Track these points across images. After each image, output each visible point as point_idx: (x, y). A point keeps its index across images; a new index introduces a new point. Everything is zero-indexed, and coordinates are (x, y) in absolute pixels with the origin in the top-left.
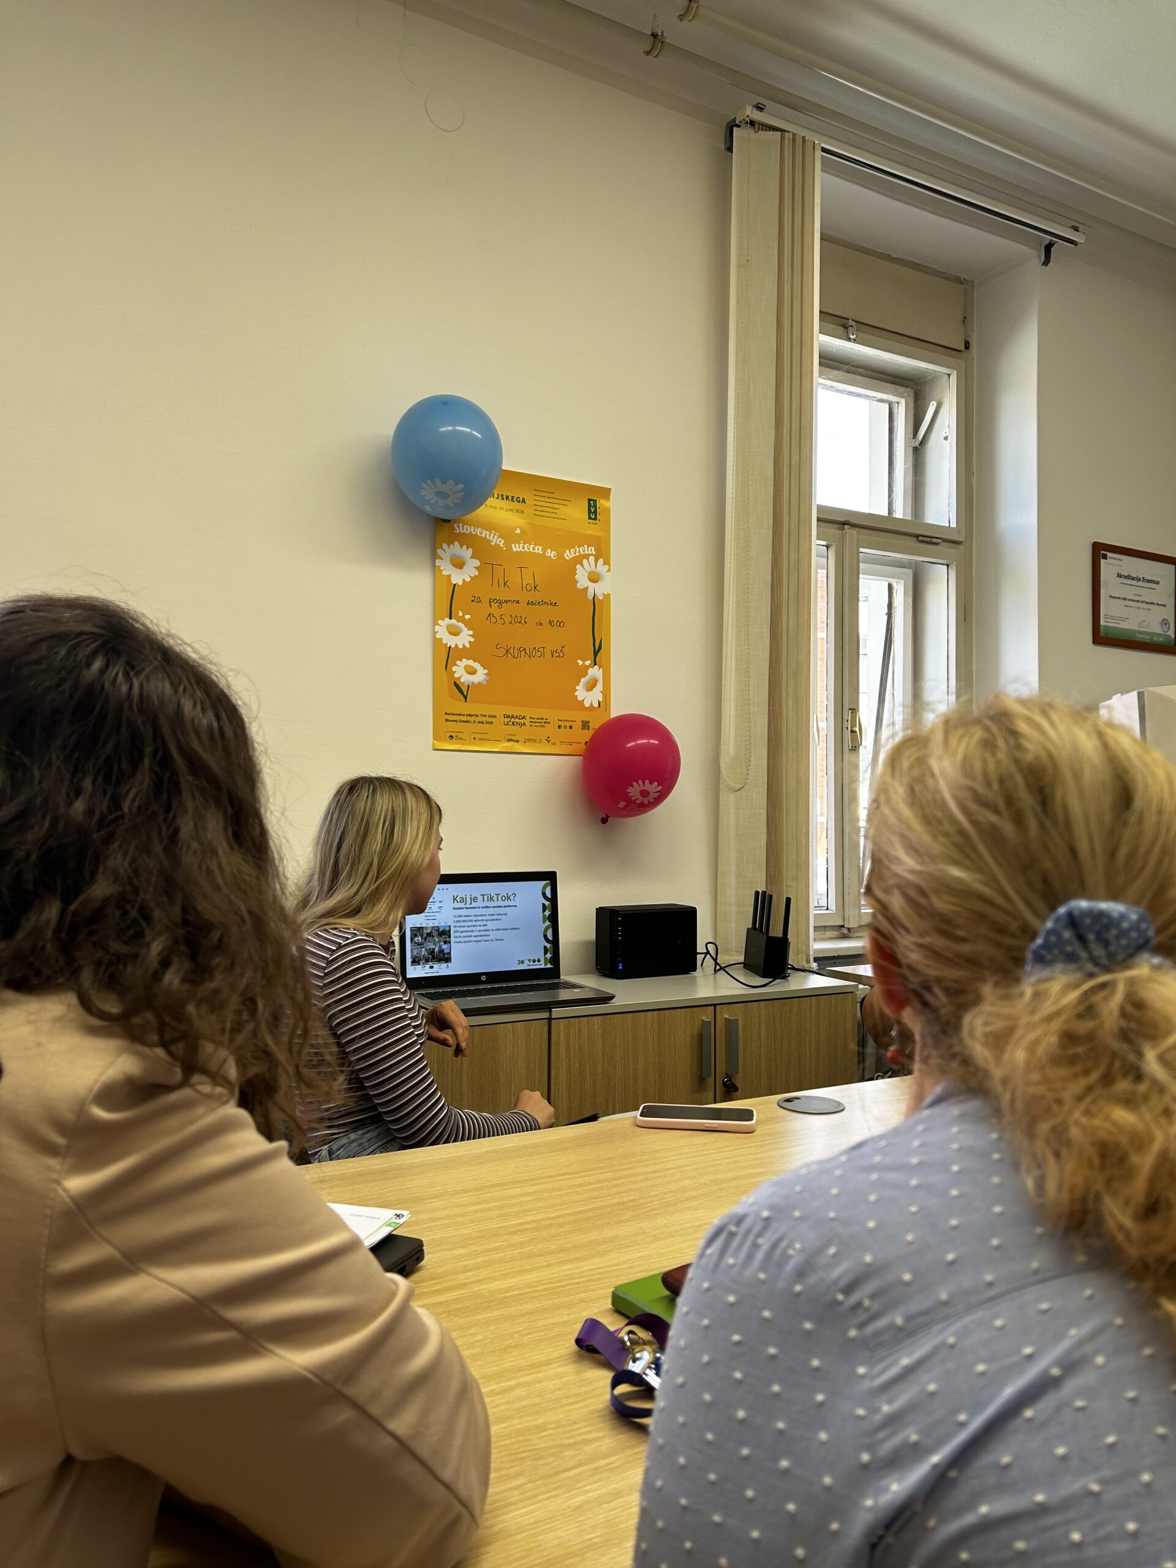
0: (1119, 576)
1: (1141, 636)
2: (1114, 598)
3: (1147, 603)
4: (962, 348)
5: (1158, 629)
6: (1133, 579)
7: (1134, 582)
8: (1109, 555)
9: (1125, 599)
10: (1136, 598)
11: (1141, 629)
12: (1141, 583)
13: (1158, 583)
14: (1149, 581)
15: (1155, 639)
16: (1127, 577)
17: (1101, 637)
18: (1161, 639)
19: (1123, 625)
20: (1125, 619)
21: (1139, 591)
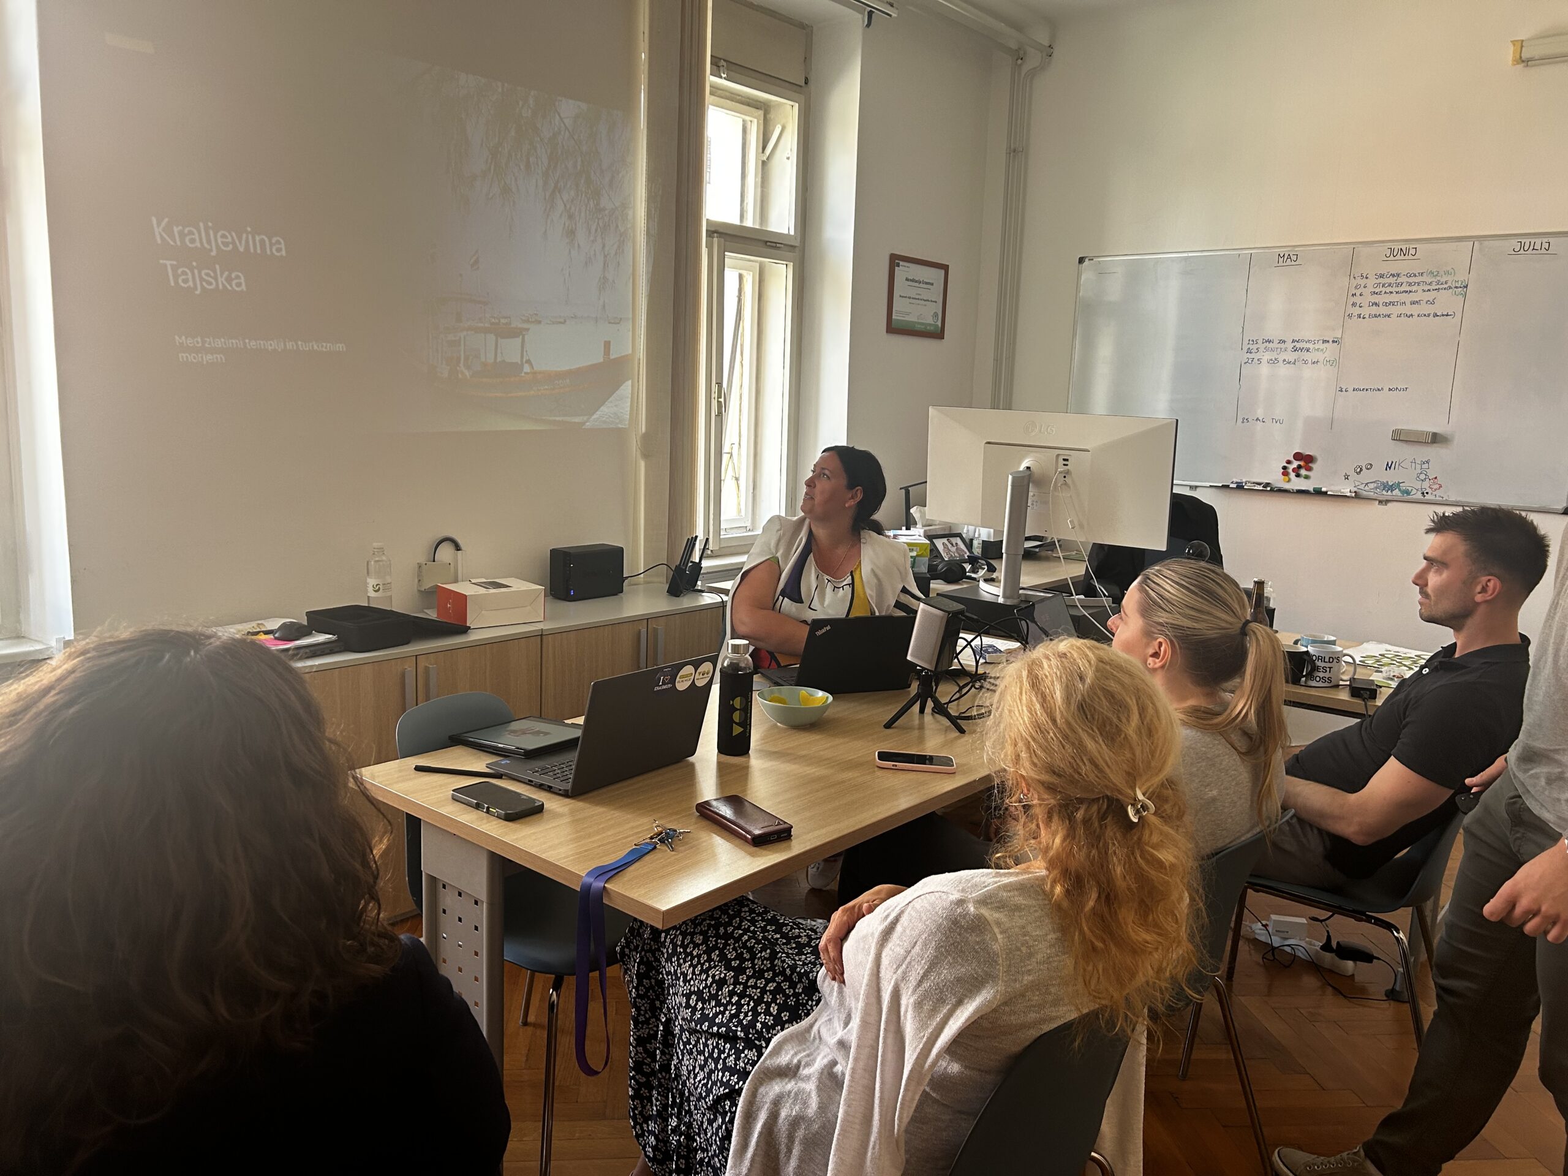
0: (907, 279)
1: (919, 326)
2: (903, 297)
3: (925, 301)
4: (803, 83)
5: (930, 321)
6: (916, 282)
7: (917, 284)
8: (901, 263)
9: (910, 298)
10: (917, 297)
11: (920, 321)
12: (921, 285)
13: (932, 284)
14: (927, 283)
15: (928, 328)
16: (913, 281)
17: (893, 328)
18: (932, 328)
19: (907, 318)
20: (908, 314)
21: (919, 291)
